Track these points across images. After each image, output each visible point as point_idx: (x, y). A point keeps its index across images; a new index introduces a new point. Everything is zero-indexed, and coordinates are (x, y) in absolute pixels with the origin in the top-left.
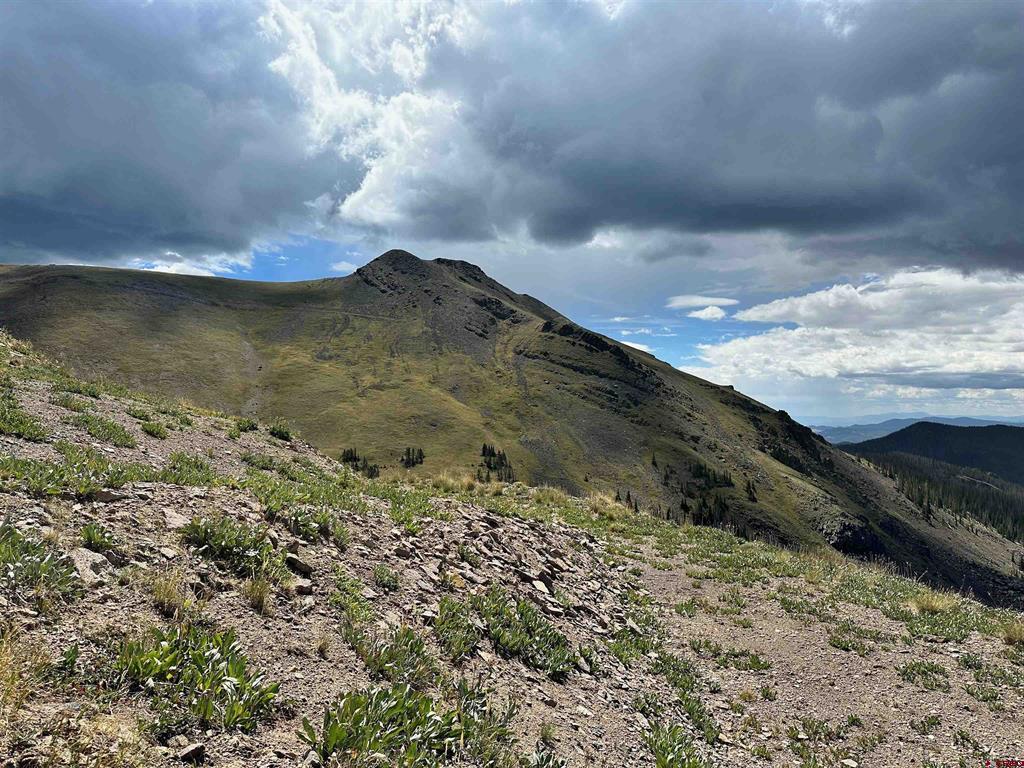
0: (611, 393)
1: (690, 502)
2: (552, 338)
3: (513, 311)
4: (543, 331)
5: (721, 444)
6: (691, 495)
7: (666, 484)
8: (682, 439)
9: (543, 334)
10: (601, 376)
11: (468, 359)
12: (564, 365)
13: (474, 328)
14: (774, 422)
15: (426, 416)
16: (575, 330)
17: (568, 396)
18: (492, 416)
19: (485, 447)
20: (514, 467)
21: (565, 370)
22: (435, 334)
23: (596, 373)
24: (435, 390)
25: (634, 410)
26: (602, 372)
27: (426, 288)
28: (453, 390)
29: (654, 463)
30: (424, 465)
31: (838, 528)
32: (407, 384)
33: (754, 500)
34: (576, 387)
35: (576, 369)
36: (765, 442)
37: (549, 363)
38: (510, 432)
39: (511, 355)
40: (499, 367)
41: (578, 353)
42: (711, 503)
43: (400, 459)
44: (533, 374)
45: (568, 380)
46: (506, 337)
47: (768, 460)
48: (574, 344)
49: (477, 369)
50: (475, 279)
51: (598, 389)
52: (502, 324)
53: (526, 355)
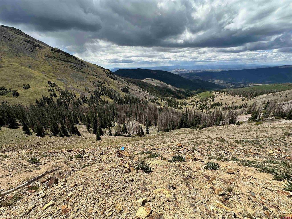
0: (75, 66)
1: (99, 88)
2: (55, 53)
3: (39, 45)
4: (51, 51)
5: (100, 76)
6: (99, 86)
7: (94, 85)
8: (93, 76)
9: (52, 52)
10: (72, 63)
11: (30, 58)
12: (60, 60)
13: (28, 49)
14: (108, 71)
15: (24, 75)
16: (61, 51)
17: (65, 68)
18: (45, 74)
19: (48, 82)
20: (58, 86)
21: (62, 61)
22: (14, 50)
23: (70, 62)
24: (23, 67)
25: (82, 70)
26: (72, 62)
27: (3, 35)
28: (30, 67)
29: (90, 81)
30: (31, 88)
31: (122, 88)
32: (12, 66)
33: (109, 86)
34: (66, 65)
35: (65, 61)
36: (107, 75)
37: (57, 60)
38: (52, 77)
39: (44, 57)
40: (42, 60)
41: (63, 57)
42: (103, 87)
43: (22, 87)
44: (53, 62)
45: (63, 64)
46: (40, 52)
47: (109, 78)
48: (62, 55)
49: (35, 61)
50: (21, 34)
51: (72, 66)
52: (37, 48)
53: (49, 57)
